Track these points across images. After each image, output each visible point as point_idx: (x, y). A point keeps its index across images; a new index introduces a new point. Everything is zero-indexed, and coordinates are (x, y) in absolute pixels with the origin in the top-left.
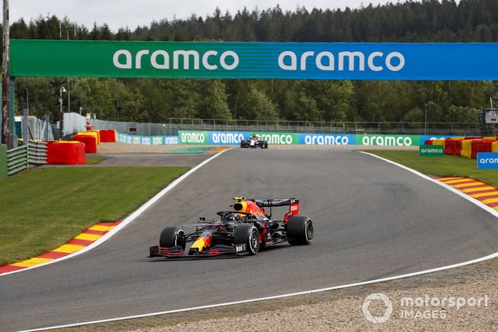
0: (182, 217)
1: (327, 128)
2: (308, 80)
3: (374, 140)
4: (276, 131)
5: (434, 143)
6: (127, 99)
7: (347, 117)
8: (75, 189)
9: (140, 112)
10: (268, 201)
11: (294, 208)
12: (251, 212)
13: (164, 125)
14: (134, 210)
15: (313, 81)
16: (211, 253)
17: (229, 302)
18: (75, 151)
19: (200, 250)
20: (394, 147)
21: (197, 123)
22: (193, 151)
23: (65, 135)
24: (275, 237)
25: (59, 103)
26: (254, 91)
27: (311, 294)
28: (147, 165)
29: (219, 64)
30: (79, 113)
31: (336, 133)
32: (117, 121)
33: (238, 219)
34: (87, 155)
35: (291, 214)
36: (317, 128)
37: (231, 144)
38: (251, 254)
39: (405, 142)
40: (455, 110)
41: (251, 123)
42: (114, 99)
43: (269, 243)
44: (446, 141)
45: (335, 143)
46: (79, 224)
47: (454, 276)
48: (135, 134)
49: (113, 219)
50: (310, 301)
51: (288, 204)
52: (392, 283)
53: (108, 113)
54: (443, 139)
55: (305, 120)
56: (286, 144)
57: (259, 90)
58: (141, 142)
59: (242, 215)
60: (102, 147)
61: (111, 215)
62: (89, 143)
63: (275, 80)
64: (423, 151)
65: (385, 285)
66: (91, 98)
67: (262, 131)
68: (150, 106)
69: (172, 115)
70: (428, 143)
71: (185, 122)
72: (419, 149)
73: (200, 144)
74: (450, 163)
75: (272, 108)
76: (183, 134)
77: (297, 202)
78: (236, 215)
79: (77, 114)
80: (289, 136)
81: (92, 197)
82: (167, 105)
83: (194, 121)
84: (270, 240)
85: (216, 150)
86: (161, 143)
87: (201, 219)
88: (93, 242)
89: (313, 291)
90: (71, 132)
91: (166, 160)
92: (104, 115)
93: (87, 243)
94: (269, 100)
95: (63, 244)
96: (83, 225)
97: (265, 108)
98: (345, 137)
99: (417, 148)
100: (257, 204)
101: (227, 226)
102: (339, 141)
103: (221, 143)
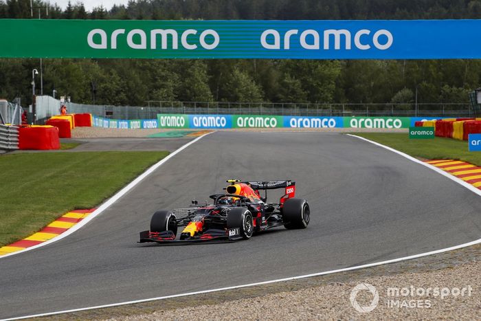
0: (160, 203)
1: (313, 110)
2: (293, 60)
3: (363, 123)
4: (260, 114)
5: (424, 125)
6: (102, 81)
7: (334, 99)
8: (48, 175)
9: (117, 95)
10: (263, 183)
11: (290, 191)
12: (245, 195)
13: (142, 108)
14: (110, 196)
15: (298, 60)
16: (203, 238)
17: (207, 289)
18: (47, 136)
19: (192, 235)
20: (383, 130)
21: (176, 106)
22: (172, 135)
23: (37, 119)
24: (271, 220)
25: (31, 86)
26: (237, 72)
27: (293, 280)
28: (123, 149)
29: (198, 44)
30: (52, 96)
31: (322, 116)
32: (92, 104)
33: (231, 203)
34: (62, 140)
35: (287, 197)
36: (303, 110)
37: (213, 127)
38: (245, 238)
39: (395, 124)
40: (448, 91)
41: (233, 106)
42: (89, 81)
43: (263, 227)
44: (437, 123)
45: (322, 126)
46: (52, 211)
47: (442, 261)
48: (112, 118)
49: (87, 206)
50: (292, 287)
51: (284, 186)
52: (377, 269)
53: (83, 96)
54: (434, 120)
55: (289, 102)
56: (270, 127)
57: (241, 71)
58: (118, 127)
59: (236, 199)
60: (77, 132)
61: (86, 202)
62: (63, 127)
63: (257, 60)
64: (413, 133)
65: (370, 270)
66: (65, 81)
67: (245, 114)
68: (127, 88)
69: (151, 98)
70: (419, 125)
71: (164, 105)
72: (408, 131)
73: (180, 127)
74: (441, 145)
75: (255, 89)
76: (162, 117)
77: (293, 185)
78: (229, 198)
79: (50, 97)
80: (273, 119)
81: (66, 183)
82: (145, 87)
83: (174, 104)
84: (265, 224)
85: (196, 134)
86: (139, 127)
87: (193, 202)
88: (66, 230)
89: (295, 278)
90: (45, 116)
91: (144, 144)
92: (79, 98)
93: (60, 231)
94: (252, 81)
95: (35, 232)
96: (57, 212)
97: (248, 90)
98: (332, 120)
99: (406, 130)
100: (252, 186)
101: (220, 210)
102: (326, 123)
103: (202, 127)
